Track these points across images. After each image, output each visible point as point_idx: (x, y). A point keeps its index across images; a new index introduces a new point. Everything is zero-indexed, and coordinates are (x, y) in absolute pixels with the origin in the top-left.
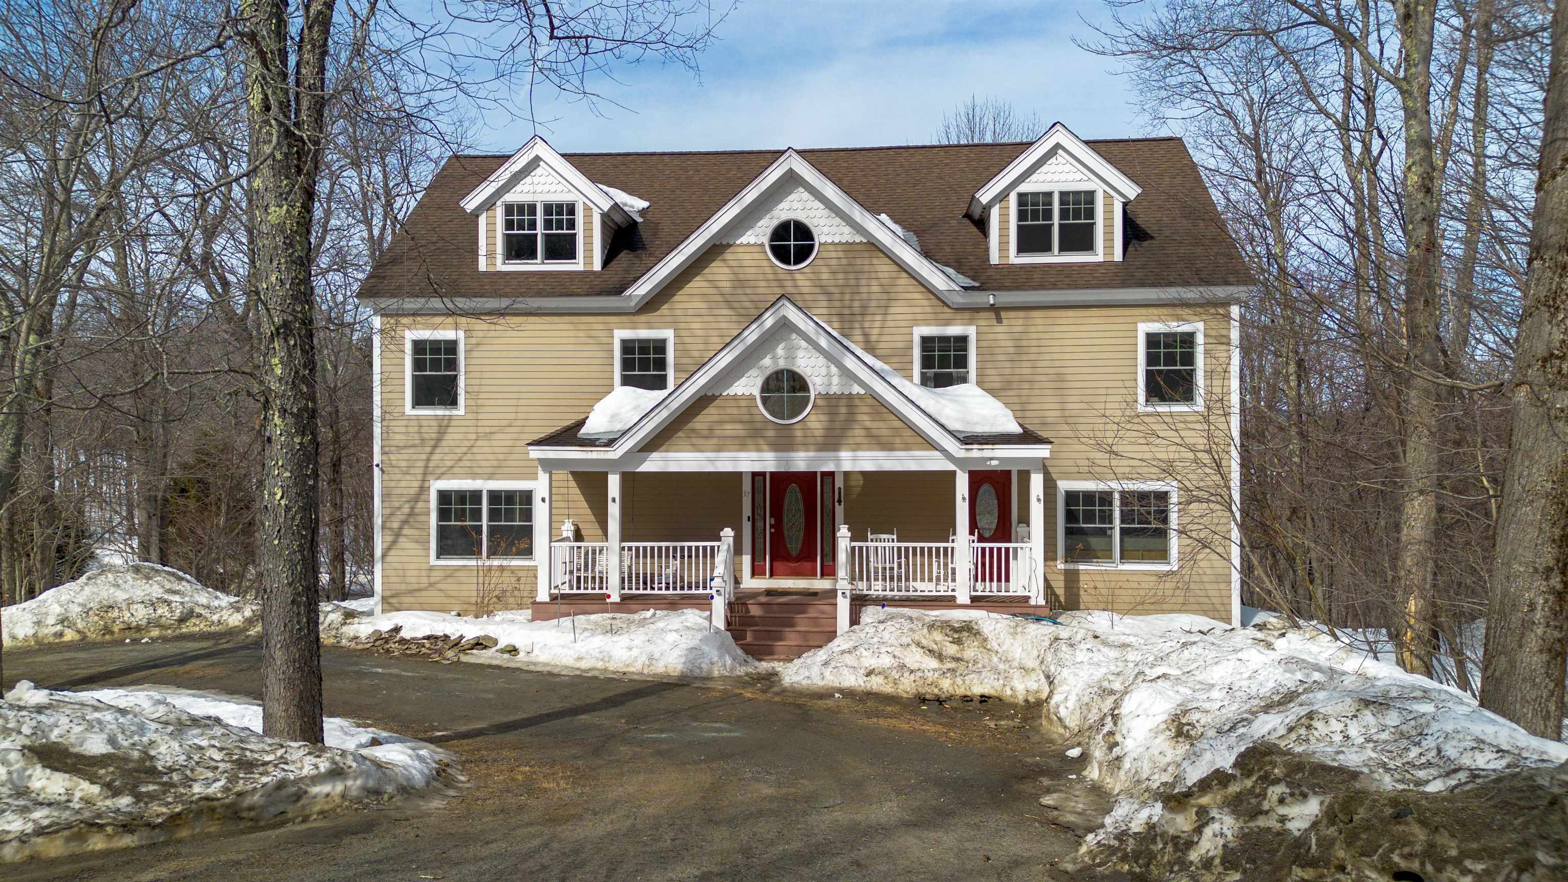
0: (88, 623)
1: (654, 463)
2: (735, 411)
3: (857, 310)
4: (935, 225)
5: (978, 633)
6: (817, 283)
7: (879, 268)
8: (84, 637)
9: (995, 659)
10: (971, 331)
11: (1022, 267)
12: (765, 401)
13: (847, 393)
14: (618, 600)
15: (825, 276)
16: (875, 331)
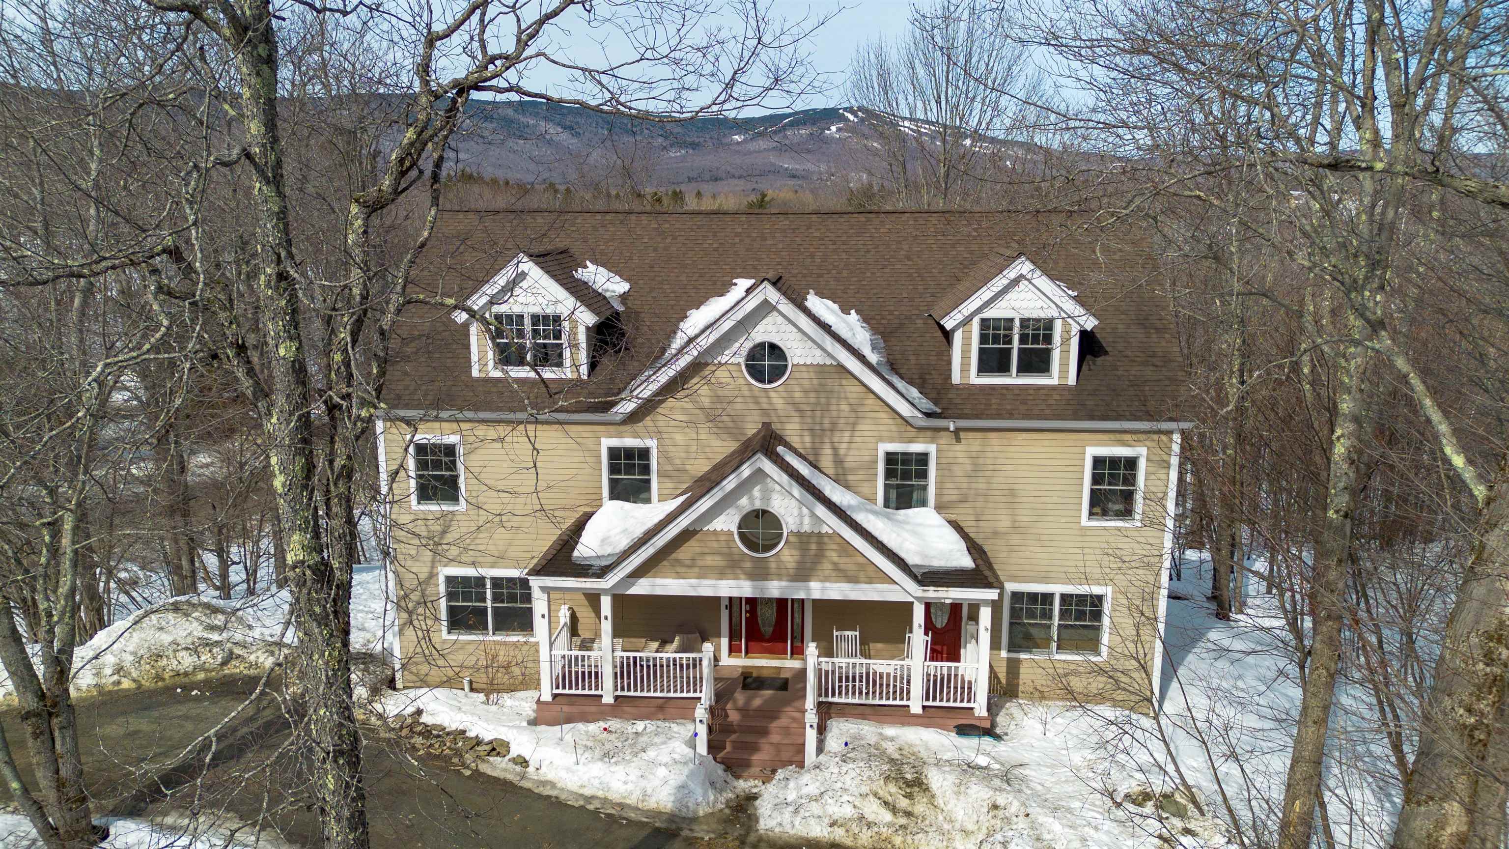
0: (141, 671)
1: (642, 587)
2: (715, 544)
3: (827, 426)
4: (901, 325)
5: (927, 789)
6: (790, 400)
7: (848, 389)
8: (140, 686)
9: (941, 818)
10: (932, 449)
11: (982, 388)
12: (742, 536)
13: (816, 531)
14: (612, 701)
15: (798, 395)
16: (844, 446)
